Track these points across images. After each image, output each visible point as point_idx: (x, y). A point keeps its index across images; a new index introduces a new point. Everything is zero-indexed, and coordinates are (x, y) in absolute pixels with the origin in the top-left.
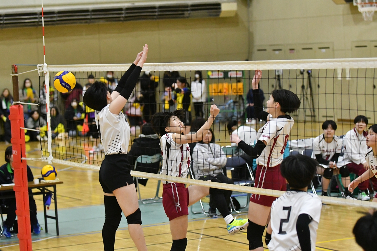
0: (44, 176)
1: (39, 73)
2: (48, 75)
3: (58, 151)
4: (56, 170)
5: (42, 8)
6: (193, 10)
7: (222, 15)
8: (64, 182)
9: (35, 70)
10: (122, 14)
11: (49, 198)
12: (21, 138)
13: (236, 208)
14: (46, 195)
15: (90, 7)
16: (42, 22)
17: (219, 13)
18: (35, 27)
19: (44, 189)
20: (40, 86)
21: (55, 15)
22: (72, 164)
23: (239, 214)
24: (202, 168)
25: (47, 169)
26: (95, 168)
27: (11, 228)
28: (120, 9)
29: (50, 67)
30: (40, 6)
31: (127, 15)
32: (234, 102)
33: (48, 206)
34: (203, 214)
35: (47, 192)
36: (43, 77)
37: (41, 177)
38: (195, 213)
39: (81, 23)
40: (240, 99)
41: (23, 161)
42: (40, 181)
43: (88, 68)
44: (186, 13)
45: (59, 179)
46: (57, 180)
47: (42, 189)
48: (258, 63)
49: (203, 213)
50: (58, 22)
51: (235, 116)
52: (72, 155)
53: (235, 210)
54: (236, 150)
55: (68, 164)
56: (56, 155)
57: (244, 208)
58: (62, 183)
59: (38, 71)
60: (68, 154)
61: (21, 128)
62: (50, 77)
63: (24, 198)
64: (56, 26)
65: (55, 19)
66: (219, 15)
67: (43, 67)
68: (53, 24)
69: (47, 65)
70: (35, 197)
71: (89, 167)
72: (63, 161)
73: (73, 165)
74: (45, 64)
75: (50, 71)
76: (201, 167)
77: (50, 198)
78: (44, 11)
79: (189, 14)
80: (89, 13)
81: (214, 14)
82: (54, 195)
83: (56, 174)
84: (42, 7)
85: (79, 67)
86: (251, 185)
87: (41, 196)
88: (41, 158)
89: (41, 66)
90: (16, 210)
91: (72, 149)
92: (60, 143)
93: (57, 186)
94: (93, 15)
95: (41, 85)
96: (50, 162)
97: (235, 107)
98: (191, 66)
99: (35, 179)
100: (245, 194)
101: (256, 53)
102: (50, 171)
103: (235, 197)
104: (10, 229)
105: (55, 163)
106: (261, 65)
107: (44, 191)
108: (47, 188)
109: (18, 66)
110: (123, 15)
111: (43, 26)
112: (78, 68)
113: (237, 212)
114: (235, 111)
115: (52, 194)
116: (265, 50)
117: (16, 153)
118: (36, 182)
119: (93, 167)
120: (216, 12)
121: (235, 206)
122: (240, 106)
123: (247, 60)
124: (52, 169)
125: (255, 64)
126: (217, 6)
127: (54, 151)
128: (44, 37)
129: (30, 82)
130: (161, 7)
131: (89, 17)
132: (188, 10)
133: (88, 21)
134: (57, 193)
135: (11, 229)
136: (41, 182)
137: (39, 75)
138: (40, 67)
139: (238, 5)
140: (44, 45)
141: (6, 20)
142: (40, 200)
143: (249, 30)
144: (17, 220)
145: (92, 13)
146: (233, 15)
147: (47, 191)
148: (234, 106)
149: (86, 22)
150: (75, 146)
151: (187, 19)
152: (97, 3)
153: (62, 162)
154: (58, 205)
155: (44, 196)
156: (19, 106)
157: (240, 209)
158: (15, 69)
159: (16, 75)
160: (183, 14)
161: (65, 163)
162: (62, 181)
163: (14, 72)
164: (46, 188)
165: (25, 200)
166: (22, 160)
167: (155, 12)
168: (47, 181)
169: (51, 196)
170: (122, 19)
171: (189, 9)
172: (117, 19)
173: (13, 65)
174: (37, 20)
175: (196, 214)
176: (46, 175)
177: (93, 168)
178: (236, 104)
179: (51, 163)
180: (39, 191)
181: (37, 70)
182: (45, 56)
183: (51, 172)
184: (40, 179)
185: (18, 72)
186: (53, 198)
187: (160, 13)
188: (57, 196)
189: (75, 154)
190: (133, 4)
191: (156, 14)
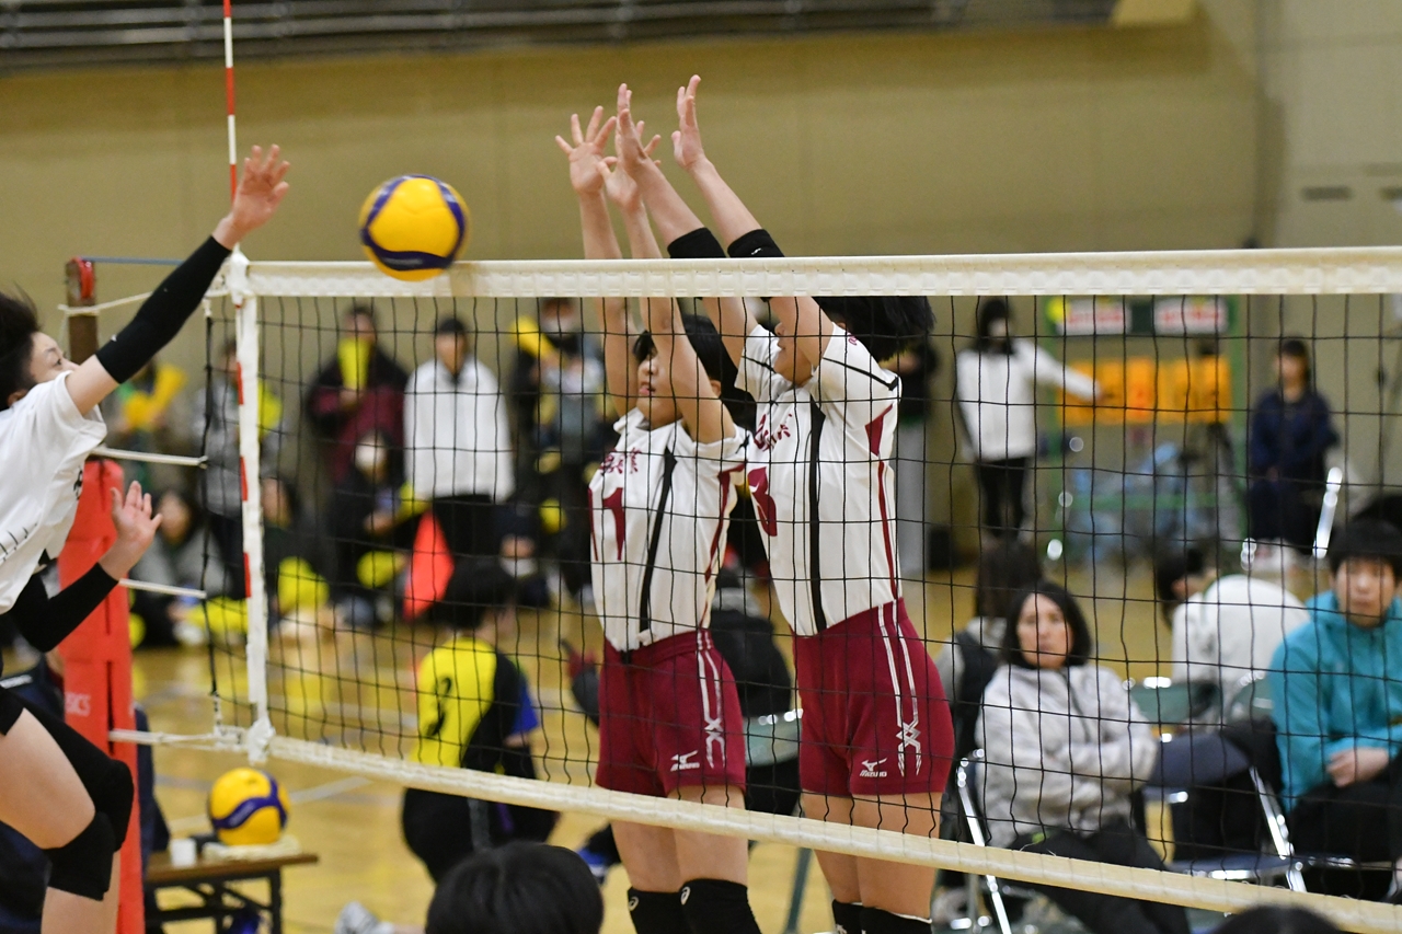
0: (223, 824)
2: (252, 311)
3: (297, 703)
4: (282, 795)
7: (1124, 15)
8: (322, 859)
14: (228, 921)
16: (221, 41)
17: (1108, 6)
18: (171, 72)
19: (220, 891)
22: (367, 764)
24: (1033, 793)
25: (237, 787)
29: (262, 271)
32: (1186, 458)
35: (237, 909)
36: (228, 321)
37: (205, 828)
40: (1210, 443)
41: (116, 748)
42: (199, 850)
44: (939, 3)
45: (300, 842)
46: (288, 845)
47: (208, 889)
48: (1325, 259)
50: (288, 47)
52: (370, 721)
55: (348, 764)
56: (287, 720)
58: (311, 859)
60: (351, 717)
62: (262, 322)
64: (279, 65)
65: (276, 30)
66: (1107, 15)
68: (264, 57)
69: (247, 262)
72: (322, 748)
73: (377, 770)
74: (237, 259)
75: (262, 293)
76: (1028, 785)
81: (1086, 8)
82: (269, 924)
83: (283, 817)
86: (1271, 882)
88: (212, 732)
91: (368, 693)
93: (286, 872)
96: (255, 756)
98: (982, 270)
99: (178, 838)
102: (252, 800)
105: (284, 757)
106: (1342, 272)
107: (221, 900)
108: (233, 886)
109: (97, 265)
110: (623, 14)
115: (260, 917)
116: (1344, 193)
117: (81, 707)
118: (183, 854)
122: (1212, 476)
123: (1251, 244)
124: (263, 790)
125: (1310, 262)
127: (279, 702)
128: (231, 119)
131: (447, 21)
133: (443, 40)
134: (287, 913)
136: (207, 853)
137: (208, 314)
140: (233, 161)
141: (27, 31)
143: (1260, 91)
146: (1179, 15)
147: (236, 903)
148: (1182, 477)
149: (433, 49)
151: (945, 35)
153: (317, 754)
155: (219, 926)
156: (103, 472)
158: (83, 282)
159: (86, 310)
161: (334, 758)
163: (76, 293)
164: (229, 885)
166: (111, 743)
168: (240, 848)
169: (257, 927)
170: (616, 31)
172: (592, 34)
173: (74, 261)
174: (183, 35)
176: (234, 821)
178: (1193, 469)
179: (262, 761)
180: (198, 900)
183: (259, 803)
184: (200, 843)
185: (98, 298)
189: (384, 713)
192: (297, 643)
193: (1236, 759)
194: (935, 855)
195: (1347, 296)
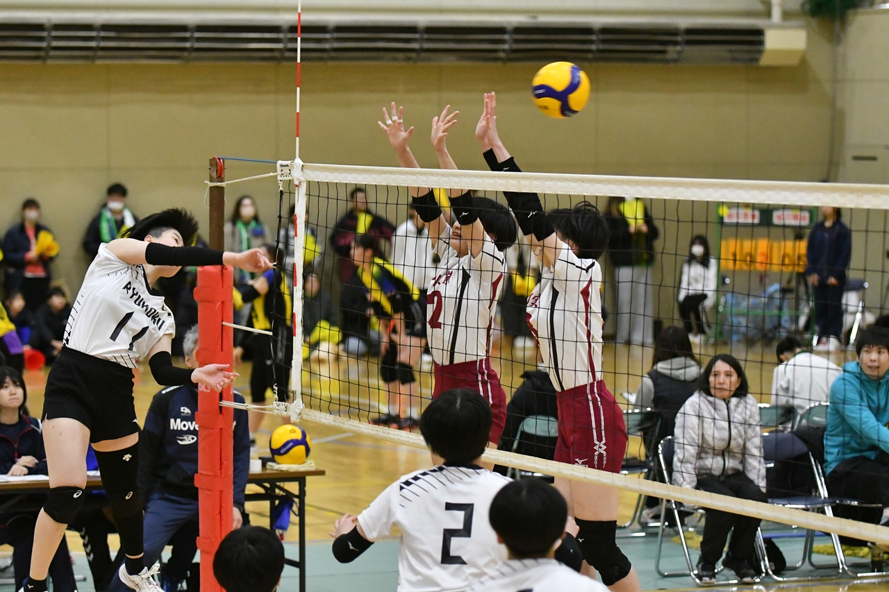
0: (276, 452)
1: (281, 184)
2: (303, 189)
3: (316, 392)
4: (308, 439)
5: (299, 14)
6: (689, 43)
7: (765, 61)
8: (327, 473)
9: (272, 174)
10: (503, 41)
11: (286, 511)
12: (222, 350)
13: (773, 568)
14: (277, 502)
15: (422, 20)
16: (295, 50)
17: (757, 56)
18: (274, 63)
19: (274, 486)
20: (280, 217)
21: (328, 36)
22: (351, 426)
23: (782, 585)
25: (284, 434)
26: (411, 440)
27: (181, 583)
28: (500, 30)
29: (310, 168)
30: (293, 9)
31: (515, 46)
32: (784, 291)
33: (281, 531)
34: (689, 578)
35: (282, 496)
36: (291, 193)
37: (267, 454)
38: (666, 574)
39: (396, 59)
40: (798, 283)
41: (223, 410)
42: (264, 465)
43: (409, 176)
44: (671, 48)
45: (315, 464)
46: (309, 465)
47: (267, 485)
48: (858, 190)
49: (689, 575)
50: (333, 54)
51: (784, 328)
52: (354, 403)
53: (771, 573)
54: (782, 415)
55: (341, 425)
56: (311, 401)
57: (795, 568)
58: (321, 473)
59: (279, 178)
60: (344, 401)
61: (224, 323)
62: (309, 195)
63: (221, 507)
64: (330, 63)
65: (327, 46)
66: (757, 60)
67: (293, 167)
68: (321, 59)
69: (302, 163)
70: (249, 506)
71: (396, 437)
72: (328, 415)
73: (356, 429)
74: (298, 161)
75: (310, 180)
77: (289, 513)
78: (302, 24)
79: (679, 52)
80: (417, 36)
81: (746, 56)
82: (298, 505)
83: (308, 450)
84: (299, 11)
85: (386, 172)
86: (816, 510)
87: (265, 505)
88: (272, 405)
89: (287, 166)
90: (199, 536)
91: (354, 388)
92: (324, 370)
93: (308, 479)
94: (428, 40)
95: (285, 213)
96: (294, 418)
97: (786, 303)
98: (682, 187)
99: (254, 459)
100: (800, 533)
101: (851, 165)
102: (292, 441)
103: (774, 540)
104: (179, 585)
105: (309, 419)
106: (866, 197)
107: (274, 491)
108: (281, 484)
109: (226, 161)
110: (506, 47)
111: (299, 61)
112: (384, 176)
113: (775, 577)
114: (786, 315)
115: (294, 501)
116: (874, 159)
117: (207, 388)
118: (255, 467)
119: (408, 437)
120: (749, 51)
121: (772, 563)
122: (798, 299)
123: (825, 181)
124: (298, 436)
125: (852, 191)
126: (753, 38)
127: (307, 391)
128: (298, 89)
129: (254, 204)
130: (605, 30)
131: (415, 46)
132: (676, 43)
133: (414, 55)
134: (307, 500)
135: (182, 586)
136: (268, 467)
137: (281, 189)
138: (283, 168)
139: (809, 37)
140: (298, 111)
141: (199, 40)
142: (261, 514)
143: (833, 104)
144: (197, 565)
145: (426, 36)
146: (794, 61)
147: (281, 493)
148: (782, 299)
149: (409, 59)
150: (363, 381)
151: (672, 65)
152: (441, 11)
153: (325, 419)
154: (307, 529)
155: (272, 504)
157: (785, 572)
158: (218, 169)
159: (219, 184)
160: (664, 52)
161: (334, 421)
162: (321, 468)
163: (214, 175)
164: (278, 484)
165: (222, 512)
166: (221, 407)
167: (591, 42)
168: (285, 465)
169: (291, 506)
170: (502, 55)
171: (679, 38)
172: (488, 56)
173: (214, 158)
174: (280, 46)
175: (669, 576)
176: (282, 451)
177: (406, 439)
178: (789, 296)
179: (298, 421)
180: (261, 490)
181: (276, 176)
182: (298, 139)
183: (296, 443)
184: (264, 461)
185: (225, 179)
186: (297, 513)
187: (601, 47)
188: (307, 508)
189: (361, 401)
190: (534, 17)
191: (593, 47)
192: (320, 361)
193: (801, 447)
194: (642, 488)
195: (868, 210)
